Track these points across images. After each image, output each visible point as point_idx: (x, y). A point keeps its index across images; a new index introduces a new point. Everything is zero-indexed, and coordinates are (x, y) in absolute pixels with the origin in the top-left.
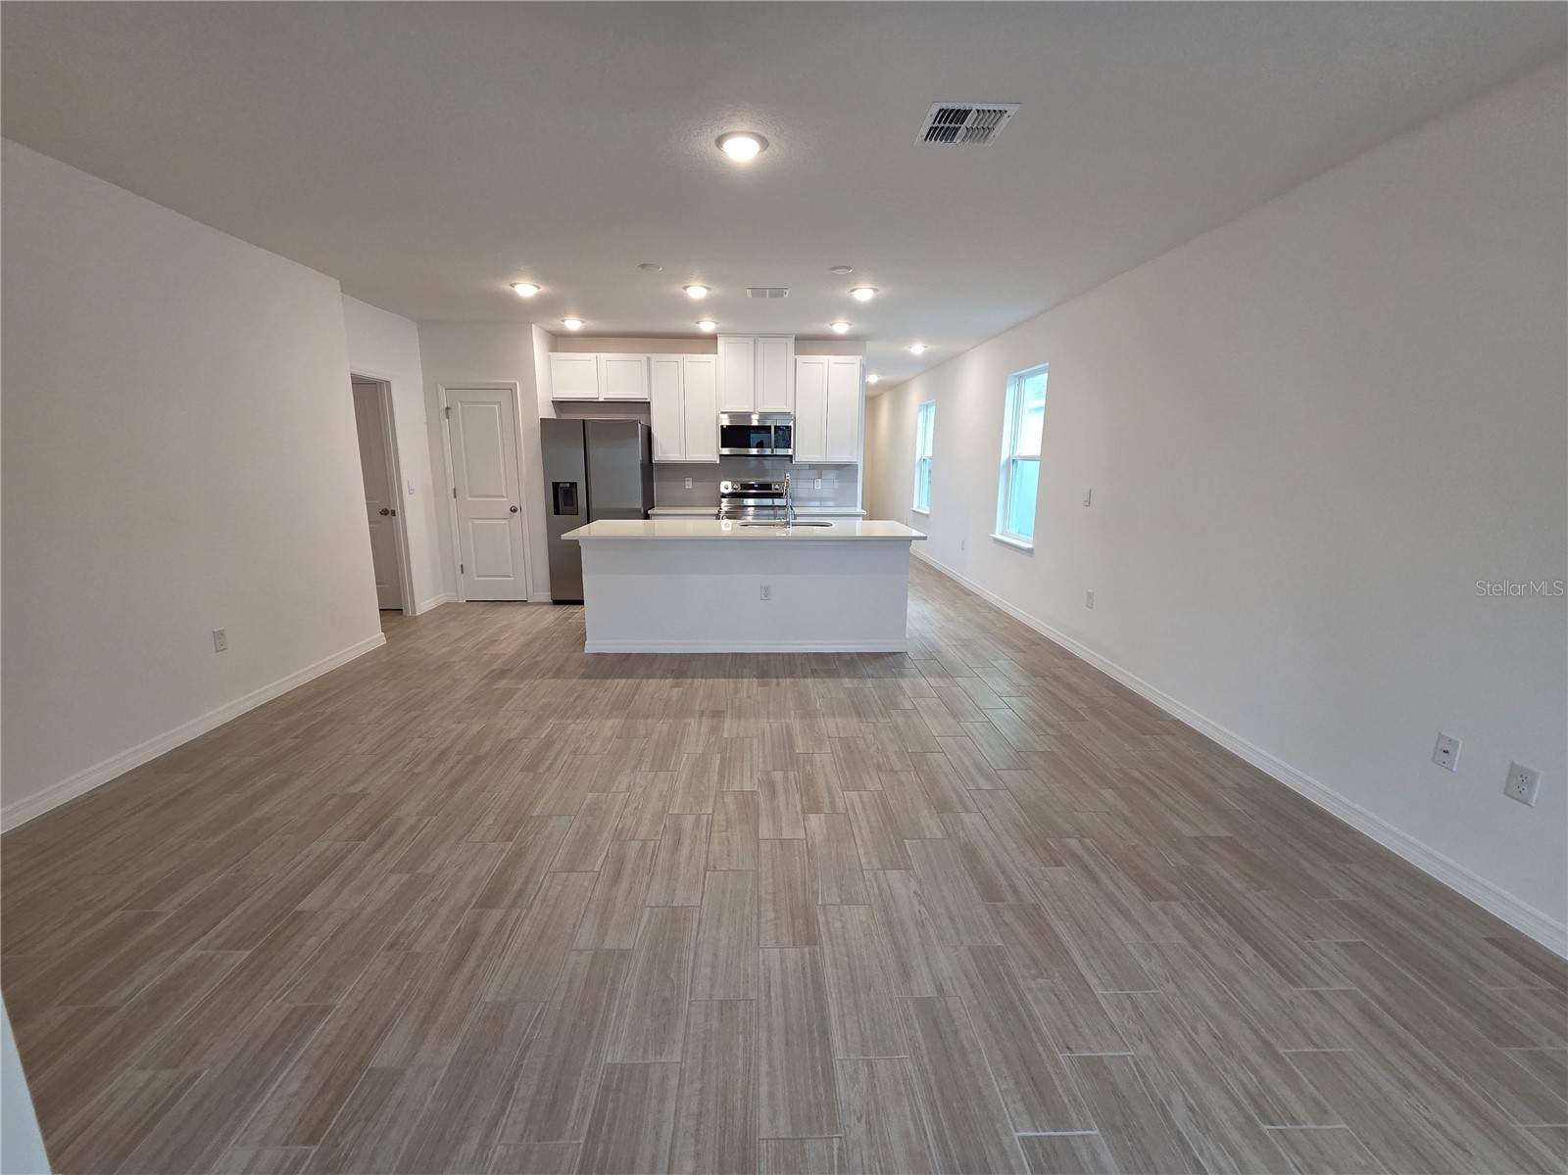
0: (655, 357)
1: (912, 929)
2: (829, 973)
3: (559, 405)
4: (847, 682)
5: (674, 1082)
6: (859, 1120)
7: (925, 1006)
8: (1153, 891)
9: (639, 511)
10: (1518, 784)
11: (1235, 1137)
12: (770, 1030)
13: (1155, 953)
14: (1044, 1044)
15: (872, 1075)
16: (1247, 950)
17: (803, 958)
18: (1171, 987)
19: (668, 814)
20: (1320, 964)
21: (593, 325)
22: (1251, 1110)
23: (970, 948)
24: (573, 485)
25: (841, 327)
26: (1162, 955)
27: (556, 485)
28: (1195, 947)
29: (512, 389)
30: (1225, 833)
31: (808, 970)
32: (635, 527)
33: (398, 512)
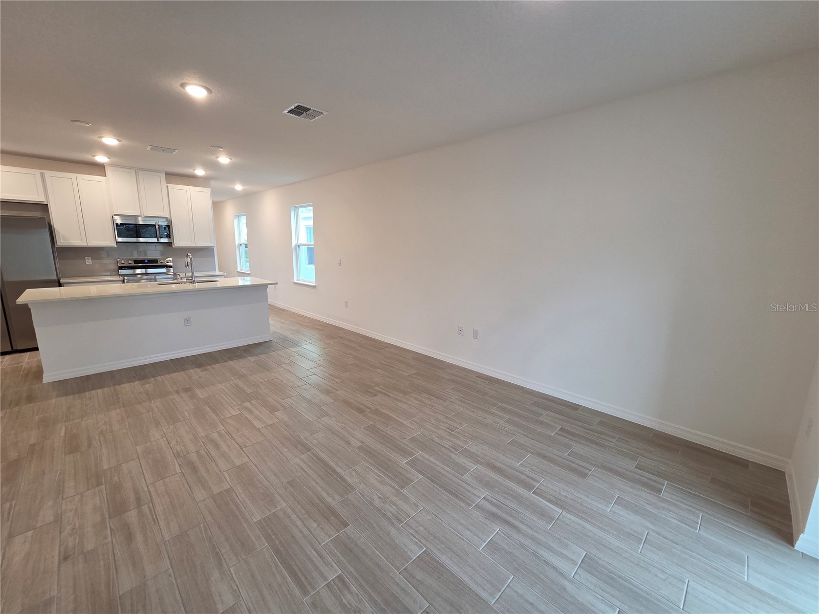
0: (48, 173)
1: (342, 431)
2: (323, 456)
4: (252, 359)
5: (289, 511)
6: (360, 484)
7: (360, 448)
8: (405, 393)
9: (52, 281)
10: (475, 334)
11: (448, 437)
12: (313, 479)
13: (413, 407)
14: (398, 440)
15: (356, 472)
16: (433, 398)
17: (309, 456)
18: (421, 414)
19: (200, 437)
20: (449, 395)
22: (449, 431)
23: (364, 428)
25: (200, 172)
26: (415, 407)
28: (422, 402)
30: (416, 372)
31: (314, 458)
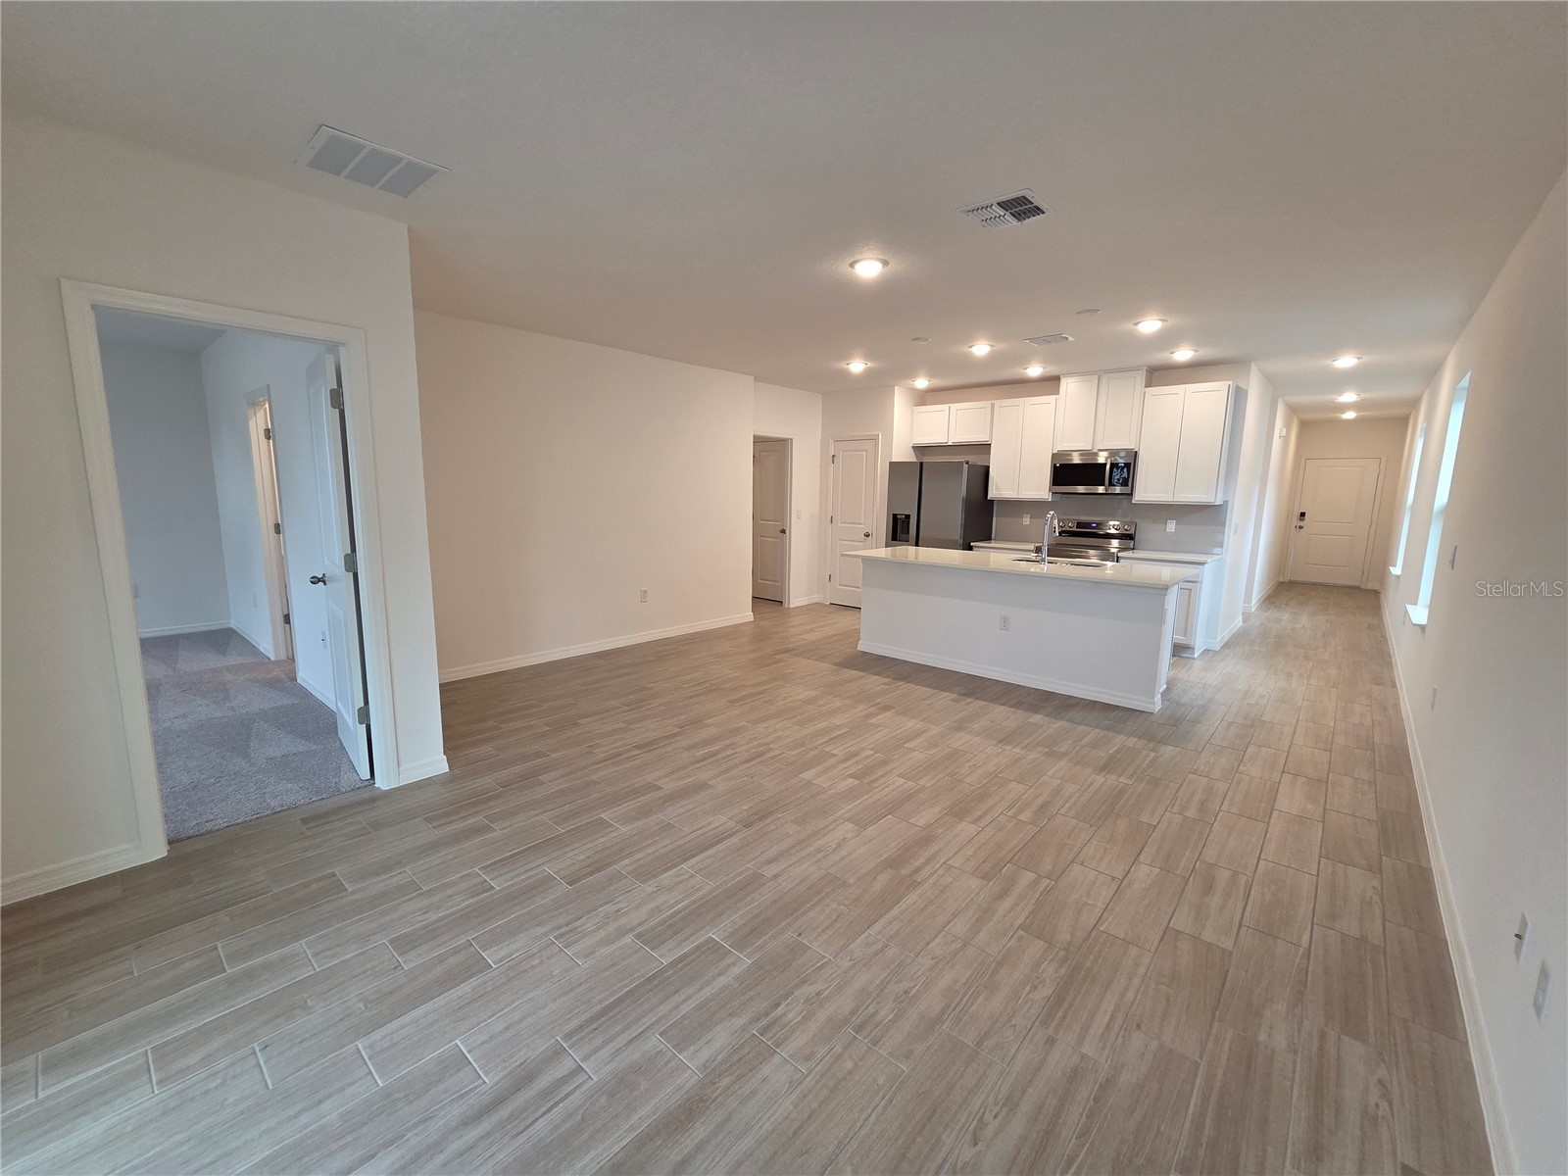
0: (998, 403)
3: (920, 450)
9: (956, 542)
21: (938, 382)
24: (908, 517)
25: (1183, 355)
27: (895, 516)
29: (875, 439)
32: (955, 556)
33: (787, 532)
